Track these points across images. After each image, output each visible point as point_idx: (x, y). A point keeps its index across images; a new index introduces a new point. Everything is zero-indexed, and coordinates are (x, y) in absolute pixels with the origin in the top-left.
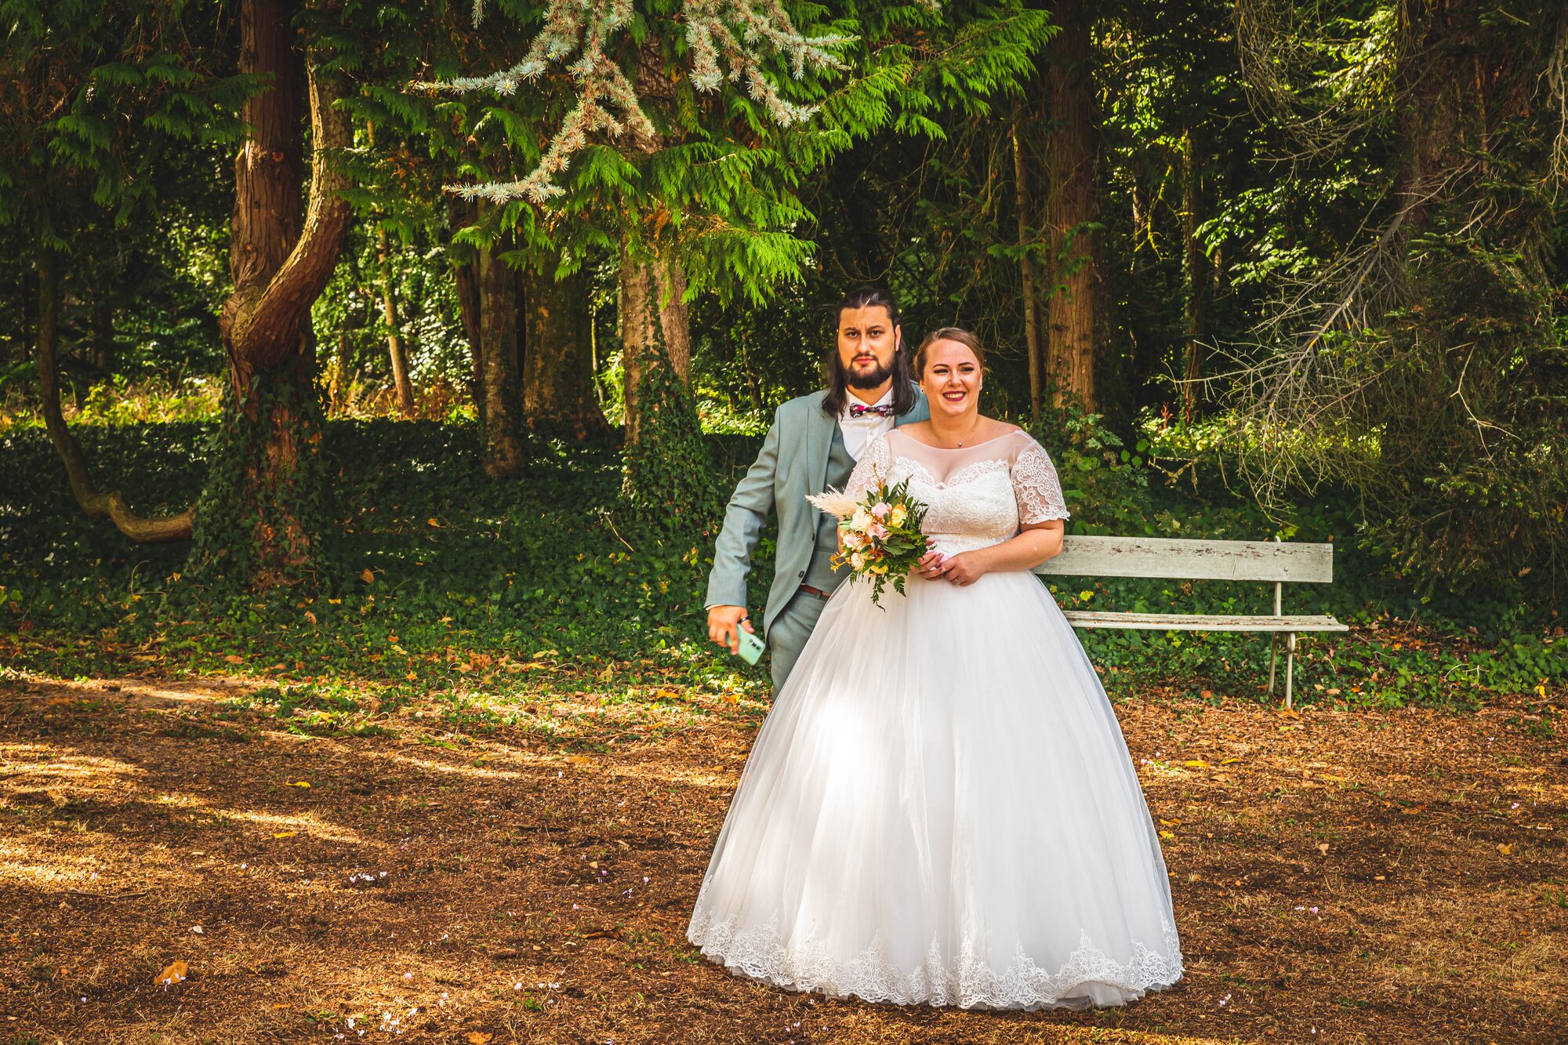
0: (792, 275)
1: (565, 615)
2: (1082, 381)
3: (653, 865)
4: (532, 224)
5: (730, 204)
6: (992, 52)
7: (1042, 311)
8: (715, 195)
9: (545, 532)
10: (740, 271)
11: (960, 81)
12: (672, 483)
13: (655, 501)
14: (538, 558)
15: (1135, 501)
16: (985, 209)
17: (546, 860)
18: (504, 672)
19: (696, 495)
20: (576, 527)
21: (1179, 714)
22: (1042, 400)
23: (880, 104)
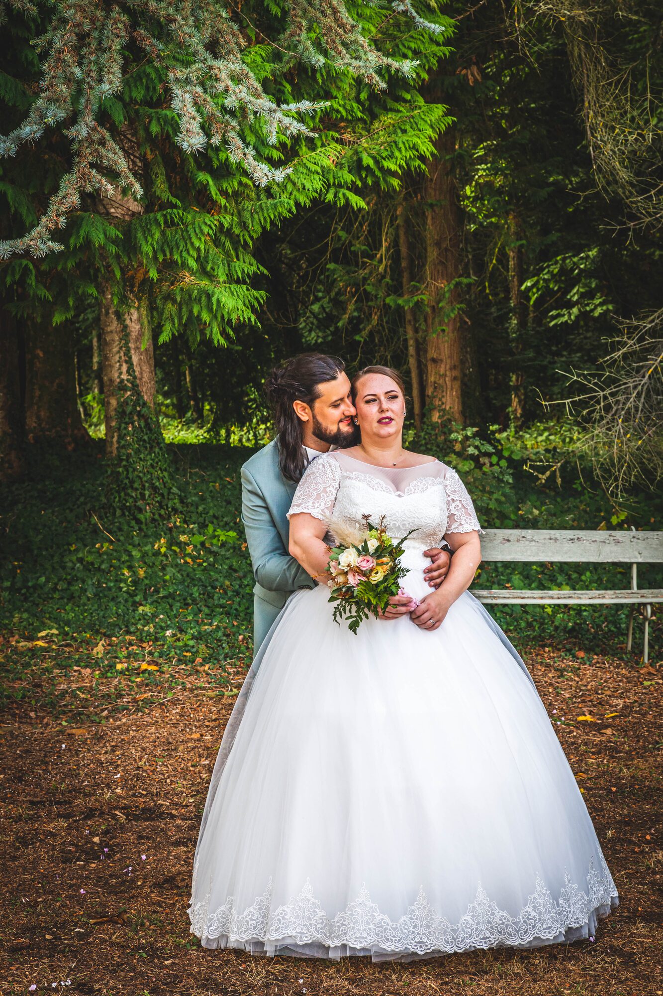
0: (249, 319)
1: (62, 598)
2: (454, 401)
3: (148, 838)
4: (33, 278)
5: (196, 261)
6: (401, 138)
7: (421, 348)
8: (184, 254)
9: (45, 526)
10: (206, 317)
11: (377, 162)
12: (144, 486)
13: (131, 500)
14: (39, 549)
15: (504, 495)
16: (381, 269)
17: (54, 835)
18: (15, 650)
19: (162, 495)
20: (69, 522)
21: (561, 672)
22: (423, 415)
23: (317, 177)
